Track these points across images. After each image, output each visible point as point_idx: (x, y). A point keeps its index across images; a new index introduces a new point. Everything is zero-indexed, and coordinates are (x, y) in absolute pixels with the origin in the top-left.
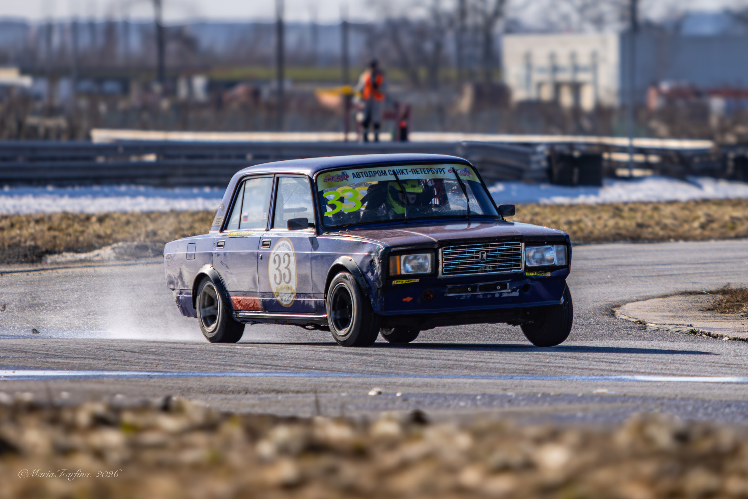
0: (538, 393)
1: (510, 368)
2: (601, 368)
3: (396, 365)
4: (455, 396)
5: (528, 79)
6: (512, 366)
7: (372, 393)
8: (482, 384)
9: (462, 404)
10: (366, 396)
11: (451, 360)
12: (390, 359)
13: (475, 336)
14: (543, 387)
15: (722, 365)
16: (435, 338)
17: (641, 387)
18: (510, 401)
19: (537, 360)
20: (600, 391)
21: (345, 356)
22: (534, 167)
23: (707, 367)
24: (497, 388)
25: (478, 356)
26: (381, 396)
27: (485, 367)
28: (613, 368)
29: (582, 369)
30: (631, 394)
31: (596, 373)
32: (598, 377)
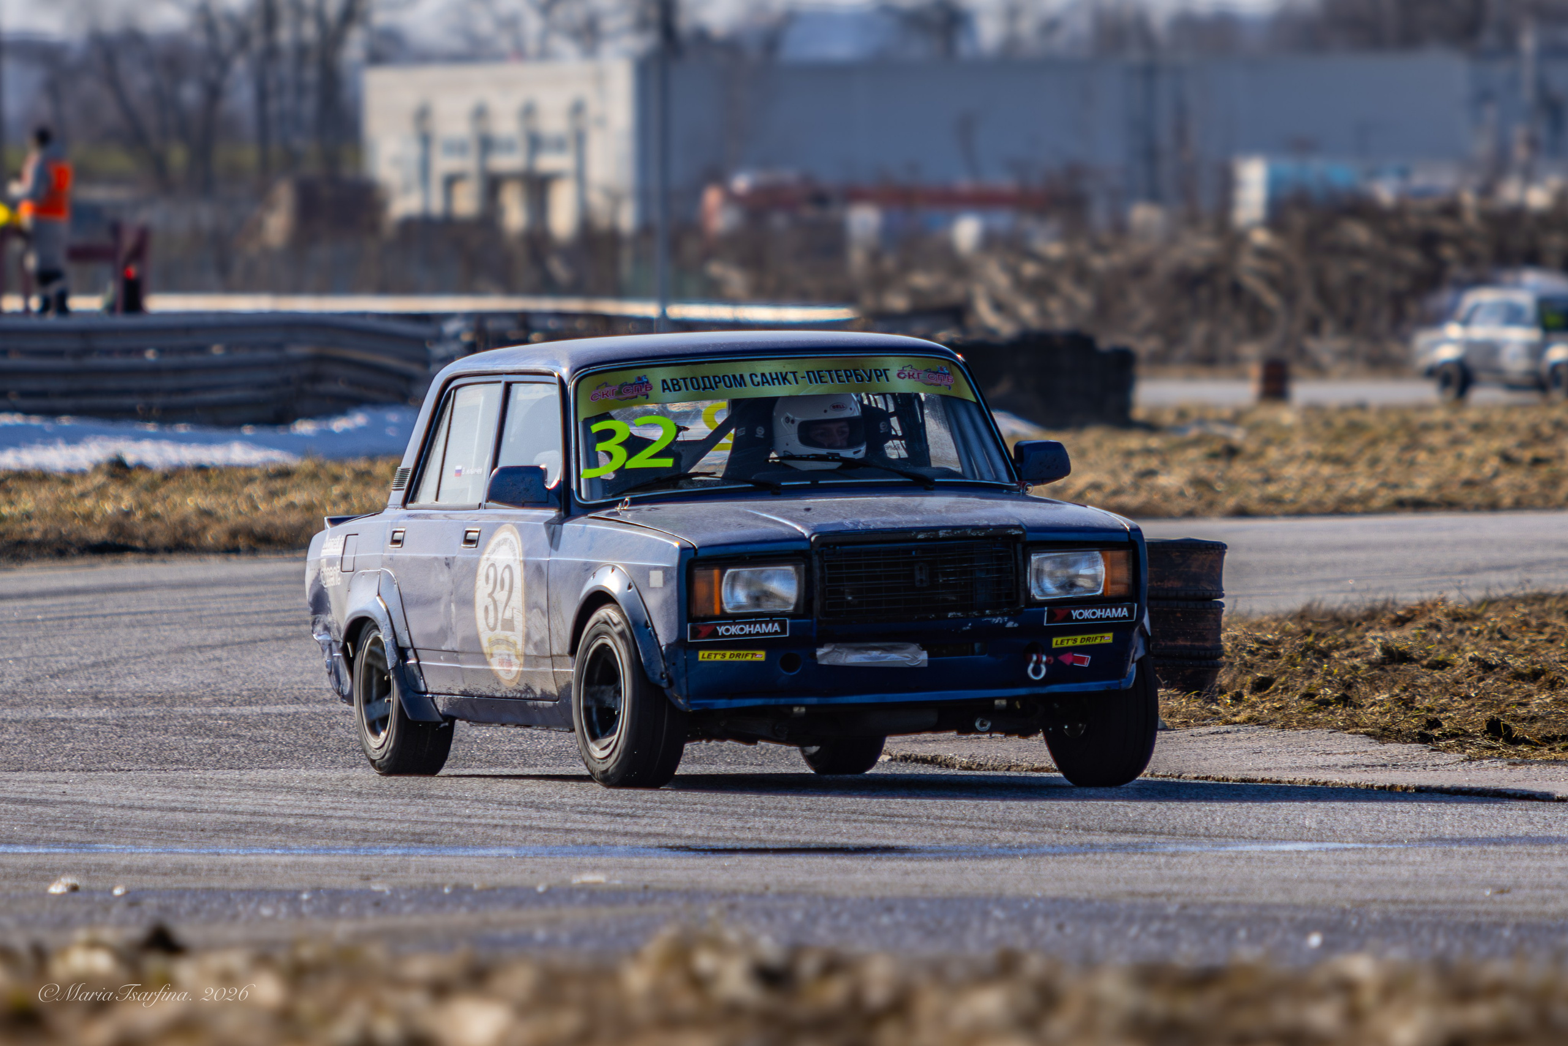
0: (443, 886)
1: (379, 829)
2: (593, 826)
3: (114, 825)
4: (249, 894)
5: (425, 167)
6: (383, 826)
7: (57, 888)
8: (313, 866)
9: (266, 911)
10: (44, 895)
11: (242, 813)
12: (100, 811)
13: (298, 758)
14: (455, 871)
15: (874, 818)
16: (204, 765)
17: (685, 869)
18: (379, 903)
19: (445, 810)
20: (589, 878)
23: (841, 824)
24: (349, 875)
25: (306, 803)
26: (77, 895)
27: (321, 829)
28: (620, 828)
29: (549, 830)
30: (662, 886)
31: (580, 841)
32: (584, 849)
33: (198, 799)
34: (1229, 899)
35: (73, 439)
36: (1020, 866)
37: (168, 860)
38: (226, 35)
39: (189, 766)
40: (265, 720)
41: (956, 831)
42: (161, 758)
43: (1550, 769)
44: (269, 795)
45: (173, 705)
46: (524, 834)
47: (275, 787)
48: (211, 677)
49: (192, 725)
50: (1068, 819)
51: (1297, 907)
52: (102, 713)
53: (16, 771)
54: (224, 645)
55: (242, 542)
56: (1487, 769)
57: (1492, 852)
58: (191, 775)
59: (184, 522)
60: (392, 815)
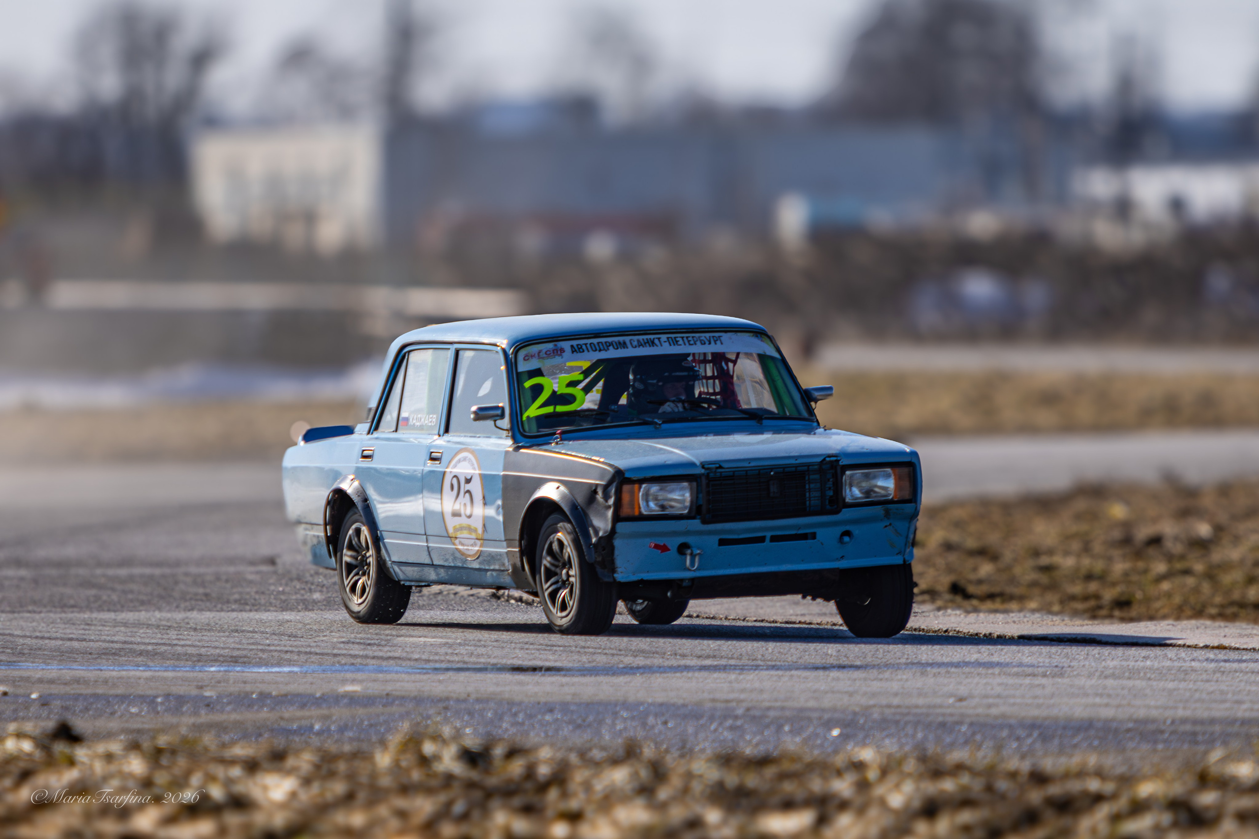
0: (252, 693)
1: (209, 653)
2: (352, 652)
3: (31, 649)
4: (123, 698)
6: (212, 651)
8: (165, 679)
9: (134, 710)
11: (116, 642)
12: (21, 641)
13: (154, 605)
14: (260, 683)
15: (540, 647)
16: (91, 609)
17: (414, 682)
18: (209, 705)
19: (252, 641)
20: (349, 688)
23: (517, 651)
24: (189, 685)
25: (159, 636)
26: (7, 698)
27: (170, 653)
28: (370, 653)
29: (322, 654)
30: (398, 693)
31: (343, 662)
32: (346, 668)
33: (87, 632)
34: (778, 704)
36: (638, 680)
37: (67, 674)
39: (81, 609)
40: (131, 579)
41: (594, 657)
42: (63, 605)
44: (135, 630)
45: (69, 567)
46: (305, 657)
47: (139, 624)
48: (94, 548)
49: (83, 582)
50: (669, 649)
51: (823, 710)
52: (23, 572)
56: (949, 616)
57: (953, 673)
58: (82, 616)
60: (216, 644)
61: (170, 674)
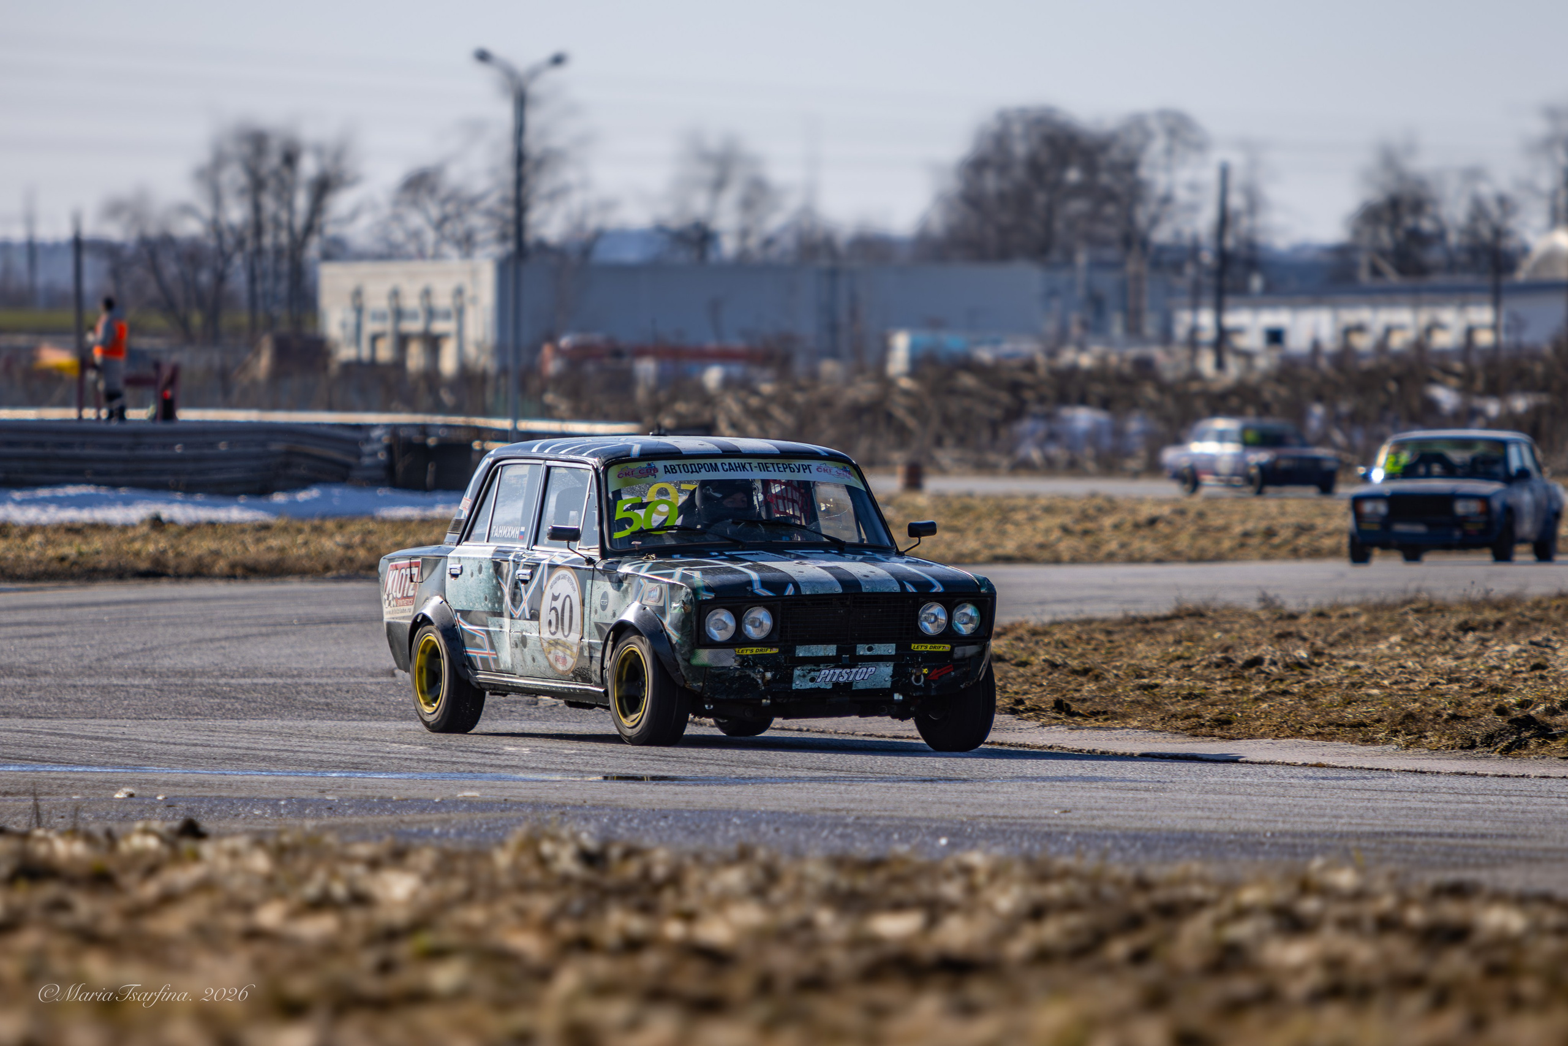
0: (373, 798)
1: (330, 760)
2: (470, 760)
3: (157, 754)
4: (246, 801)
5: (359, 327)
6: (333, 758)
7: (120, 795)
8: (288, 783)
9: (257, 812)
10: (111, 799)
11: (240, 748)
12: (147, 746)
13: (276, 714)
14: (381, 788)
16: (215, 717)
18: (331, 808)
19: (372, 748)
20: (468, 794)
21: (78, 741)
22: (367, 461)
23: (632, 761)
24: (311, 790)
25: (282, 742)
26: (133, 800)
27: (293, 759)
28: (488, 762)
29: (441, 762)
30: (516, 800)
31: (462, 769)
32: (464, 775)
33: (211, 738)
34: (887, 814)
35: (127, 502)
36: (750, 790)
37: (192, 778)
38: (229, 241)
39: (205, 717)
40: (255, 687)
41: (707, 767)
42: (188, 713)
43: (1095, 733)
44: (258, 737)
45: (194, 677)
46: (425, 764)
47: (262, 732)
48: (218, 659)
49: (207, 690)
50: (780, 760)
51: (932, 820)
52: (148, 681)
53: (92, 718)
54: (227, 638)
55: (239, 571)
56: (1054, 732)
57: (1059, 786)
58: (206, 723)
59: (200, 558)
60: (338, 751)
61: (292, 779)
